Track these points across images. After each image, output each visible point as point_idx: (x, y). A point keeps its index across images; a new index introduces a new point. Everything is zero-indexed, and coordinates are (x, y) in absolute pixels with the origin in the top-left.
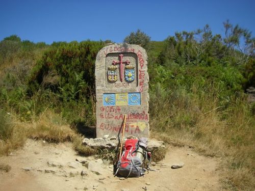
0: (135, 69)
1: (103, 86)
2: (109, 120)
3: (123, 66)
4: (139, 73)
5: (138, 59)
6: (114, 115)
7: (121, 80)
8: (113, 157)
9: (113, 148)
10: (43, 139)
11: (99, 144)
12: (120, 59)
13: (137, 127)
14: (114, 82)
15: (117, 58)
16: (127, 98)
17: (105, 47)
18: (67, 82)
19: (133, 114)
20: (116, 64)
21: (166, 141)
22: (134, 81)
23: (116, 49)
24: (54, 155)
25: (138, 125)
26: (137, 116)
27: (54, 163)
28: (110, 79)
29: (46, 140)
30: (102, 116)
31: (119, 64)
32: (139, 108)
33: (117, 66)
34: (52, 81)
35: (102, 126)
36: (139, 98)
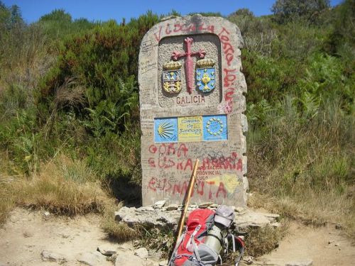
0: (217, 66)
1: (153, 103)
2: (166, 171)
3: (193, 60)
4: (224, 74)
5: (222, 45)
6: (176, 161)
7: (189, 90)
8: (168, 245)
9: (171, 226)
10: (46, 209)
11: (143, 219)
12: (186, 48)
13: (221, 184)
14: (175, 94)
15: (180, 46)
16: (202, 127)
17: (157, 26)
18: (104, 97)
19: (213, 159)
20: (179, 58)
21: (287, 215)
22: (215, 92)
23: (178, 28)
24: (60, 239)
25: (224, 182)
26: (220, 162)
27: (53, 255)
28: (167, 89)
29: (51, 211)
30: (152, 163)
31: (185, 57)
32: (224, 146)
33: (180, 63)
34: (70, 98)
35: (152, 183)
36: (224, 126)
